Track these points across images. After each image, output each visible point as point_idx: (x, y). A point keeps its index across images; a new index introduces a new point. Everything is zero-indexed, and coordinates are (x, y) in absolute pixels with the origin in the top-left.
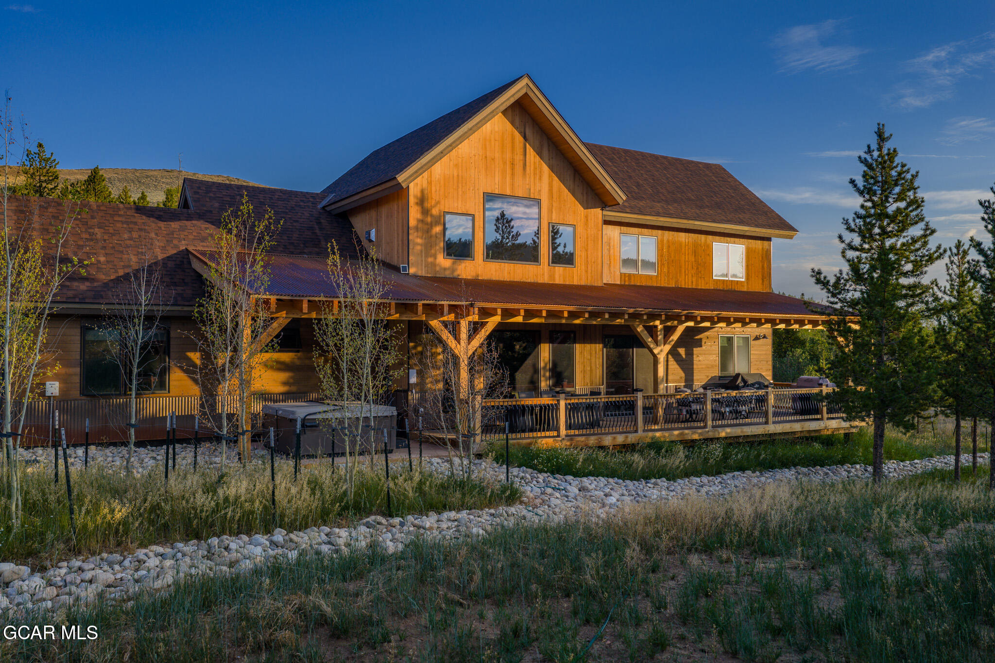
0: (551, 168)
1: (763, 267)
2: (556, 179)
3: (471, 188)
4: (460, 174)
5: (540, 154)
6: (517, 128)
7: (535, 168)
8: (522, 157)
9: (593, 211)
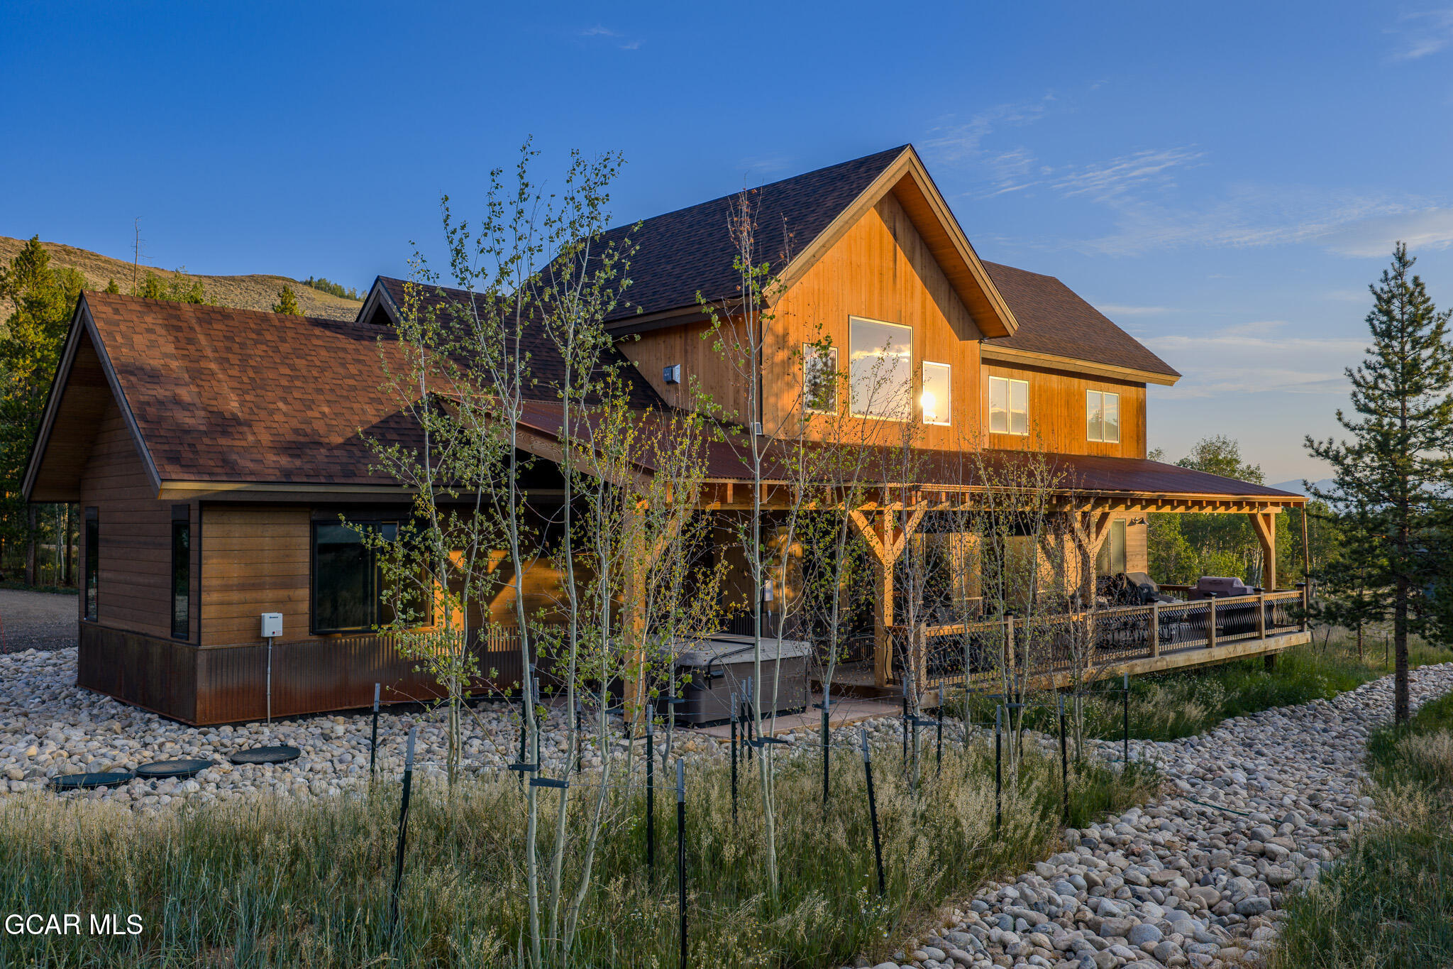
0: (924, 280)
1: (1138, 424)
2: (929, 296)
3: (834, 309)
4: (822, 288)
5: (911, 260)
6: (885, 222)
7: (906, 281)
8: (891, 264)
9: (970, 343)
